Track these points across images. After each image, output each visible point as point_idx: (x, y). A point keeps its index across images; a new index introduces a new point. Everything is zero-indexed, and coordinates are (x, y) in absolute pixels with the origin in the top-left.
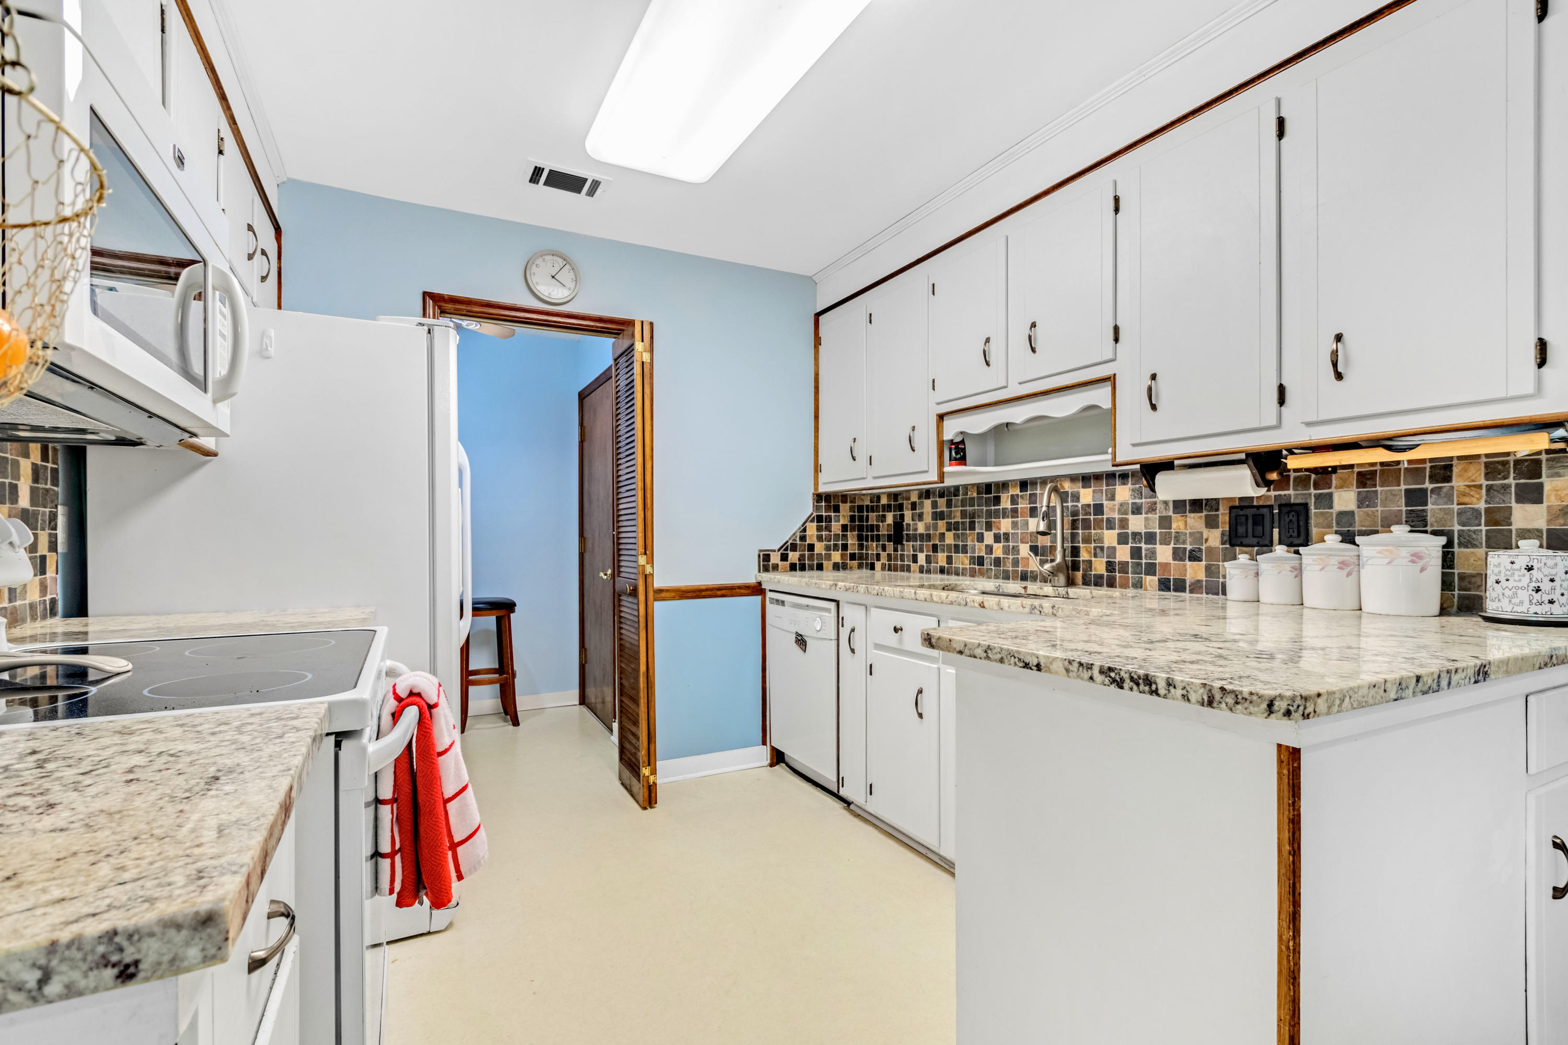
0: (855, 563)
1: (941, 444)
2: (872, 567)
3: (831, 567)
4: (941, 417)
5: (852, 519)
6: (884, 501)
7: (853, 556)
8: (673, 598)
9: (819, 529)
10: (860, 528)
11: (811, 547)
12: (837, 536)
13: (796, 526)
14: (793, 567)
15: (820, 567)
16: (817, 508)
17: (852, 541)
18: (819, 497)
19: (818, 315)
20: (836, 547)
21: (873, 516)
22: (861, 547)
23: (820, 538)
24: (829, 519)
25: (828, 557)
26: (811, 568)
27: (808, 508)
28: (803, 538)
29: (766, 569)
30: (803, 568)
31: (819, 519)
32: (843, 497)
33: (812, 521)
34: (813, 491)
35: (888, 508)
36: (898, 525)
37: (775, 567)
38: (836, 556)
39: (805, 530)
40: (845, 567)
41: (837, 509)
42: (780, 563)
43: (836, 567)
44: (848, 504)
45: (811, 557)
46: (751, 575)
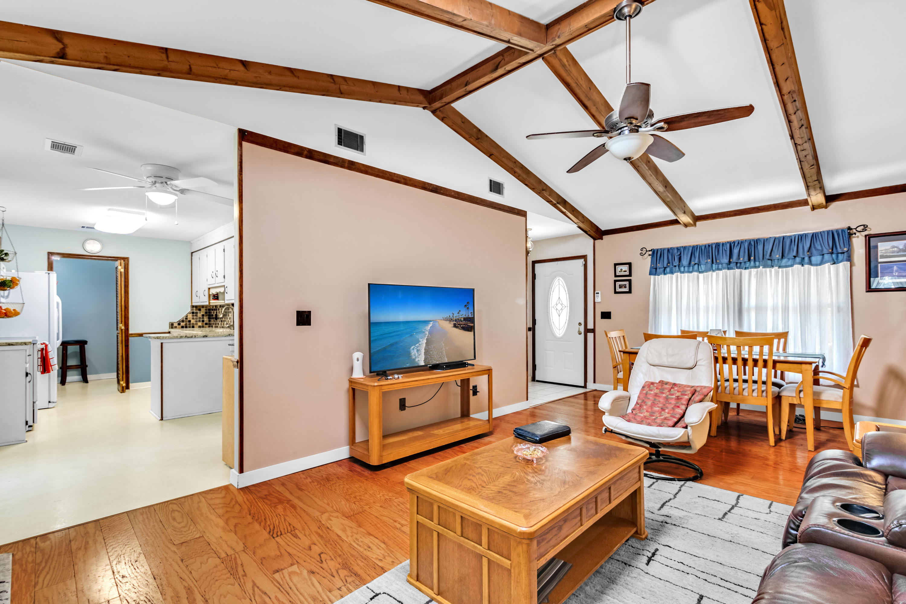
0: (207, 326)
1: (209, 295)
2: (212, 327)
3: (197, 327)
4: (209, 289)
5: (206, 313)
6: (214, 308)
7: (206, 324)
8: (137, 336)
9: (193, 316)
10: (209, 315)
11: (190, 321)
12: (200, 318)
13: (185, 315)
14: (182, 327)
15: (193, 327)
16: (192, 310)
17: (206, 319)
18: (193, 307)
19: (192, 253)
20: (199, 321)
21: (212, 311)
22: (210, 321)
23: (193, 319)
24: (197, 313)
25: (197, 324)
26: (190, 327)
27: (189, 310)
28: (186, 319)
29: (172, 328)
30: (186, 327)
31: (193, 313)
32: (203, 307)
33: (190, 313)
34: (190, 304)
35: (215, 310)
36: (216, 315)
37: (176, 327)
38: (200, 324)
39: (187, 316)
40: (203, 327)
41: (200, 310)
42: (178, 326)
43: (200, 327)
44: (205, 308)
45: (189, 324)
46: (167, 329)
